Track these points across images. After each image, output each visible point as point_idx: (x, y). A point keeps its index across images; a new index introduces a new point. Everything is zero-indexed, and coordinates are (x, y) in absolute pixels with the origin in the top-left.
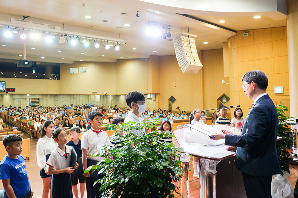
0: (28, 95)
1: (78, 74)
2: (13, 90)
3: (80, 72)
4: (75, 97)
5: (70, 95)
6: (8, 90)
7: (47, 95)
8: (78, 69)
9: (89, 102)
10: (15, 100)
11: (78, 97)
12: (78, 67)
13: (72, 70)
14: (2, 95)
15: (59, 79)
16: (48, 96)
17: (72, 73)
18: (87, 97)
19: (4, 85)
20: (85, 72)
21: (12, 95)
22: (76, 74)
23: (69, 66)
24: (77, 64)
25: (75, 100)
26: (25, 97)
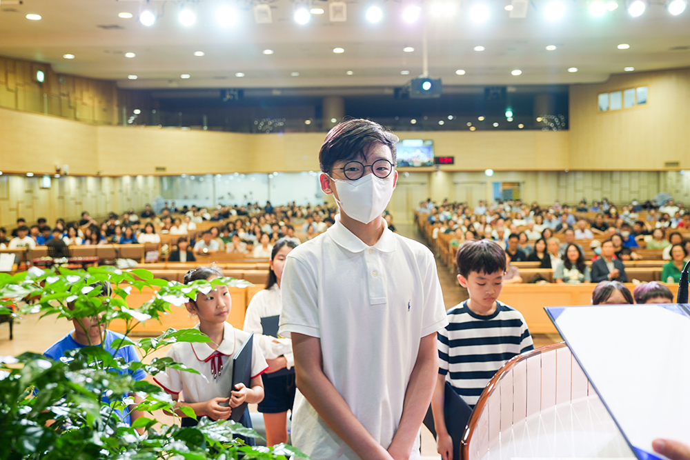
0: (489, 173)
1: (623, 109)
2: (450, 161)
3: (628, 104)
4: (616, 177)
5: (602, 173)
6: (439, 161)
7: (536, 173)
8: (623, 96)
9: (662, 193)
10: (459, 187)
11: (626, 178)
12: (622, 90)
13: (603, 99)
14: (429, 173)
15: (566, 127)
16: (541, 177)
17: (604, 108)
18: (653, 178)
19: (430, 148)
20: (644, 102)
21: (451, 173)
22: (615, 111)
23: (592, 89)
24: (618, 81)
25: (616, 186)
26: (480, 178)
